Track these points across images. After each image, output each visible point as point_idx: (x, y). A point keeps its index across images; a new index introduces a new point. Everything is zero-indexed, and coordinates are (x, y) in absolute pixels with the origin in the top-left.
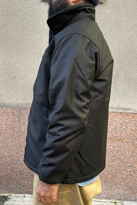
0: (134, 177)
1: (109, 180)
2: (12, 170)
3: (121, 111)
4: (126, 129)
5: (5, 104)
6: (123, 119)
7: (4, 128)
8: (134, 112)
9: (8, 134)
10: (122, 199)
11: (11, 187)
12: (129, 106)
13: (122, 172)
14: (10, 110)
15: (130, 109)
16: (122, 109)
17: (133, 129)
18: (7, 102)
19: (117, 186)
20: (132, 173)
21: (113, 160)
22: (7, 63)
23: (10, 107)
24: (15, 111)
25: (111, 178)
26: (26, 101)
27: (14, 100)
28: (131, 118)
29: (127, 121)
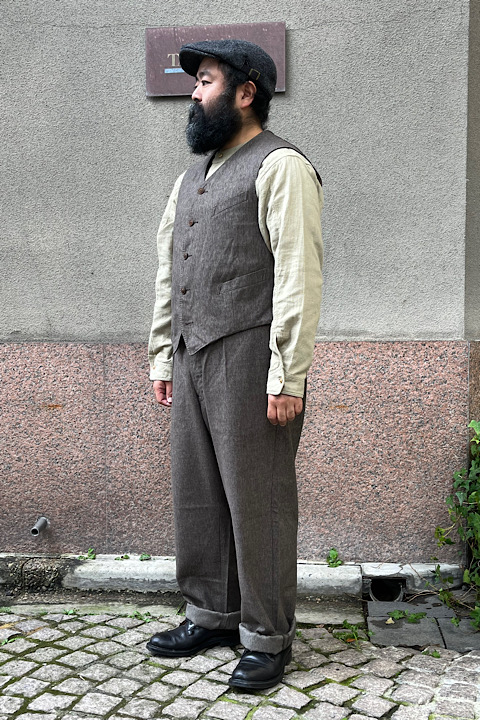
0: (385, 498)
1: (324, 509)
2: (92, 495)
3: (342, 338)
4: (357, 381)
5: (72, 336)
6: (346, 355)
7: (72, 393)
8: (374, 340)
9: (81, 406)
10: (361, 556)
11: (91, 538)
12: (361, 325)
13: (353, 487)
14: (84, 350)
15: (364, 333)
16: (344, 333)
17: (373, 377)
18: (77, 330)
19: (345, 524)
20: (378, 489)
21: (331, 459)
22: (74, 241)
23: (85, 342)
24: (95, 351)
25: (328, 503)
26: (119, 327)
27: (93, 326)
28: (367, 353)
29: (357, 360)
